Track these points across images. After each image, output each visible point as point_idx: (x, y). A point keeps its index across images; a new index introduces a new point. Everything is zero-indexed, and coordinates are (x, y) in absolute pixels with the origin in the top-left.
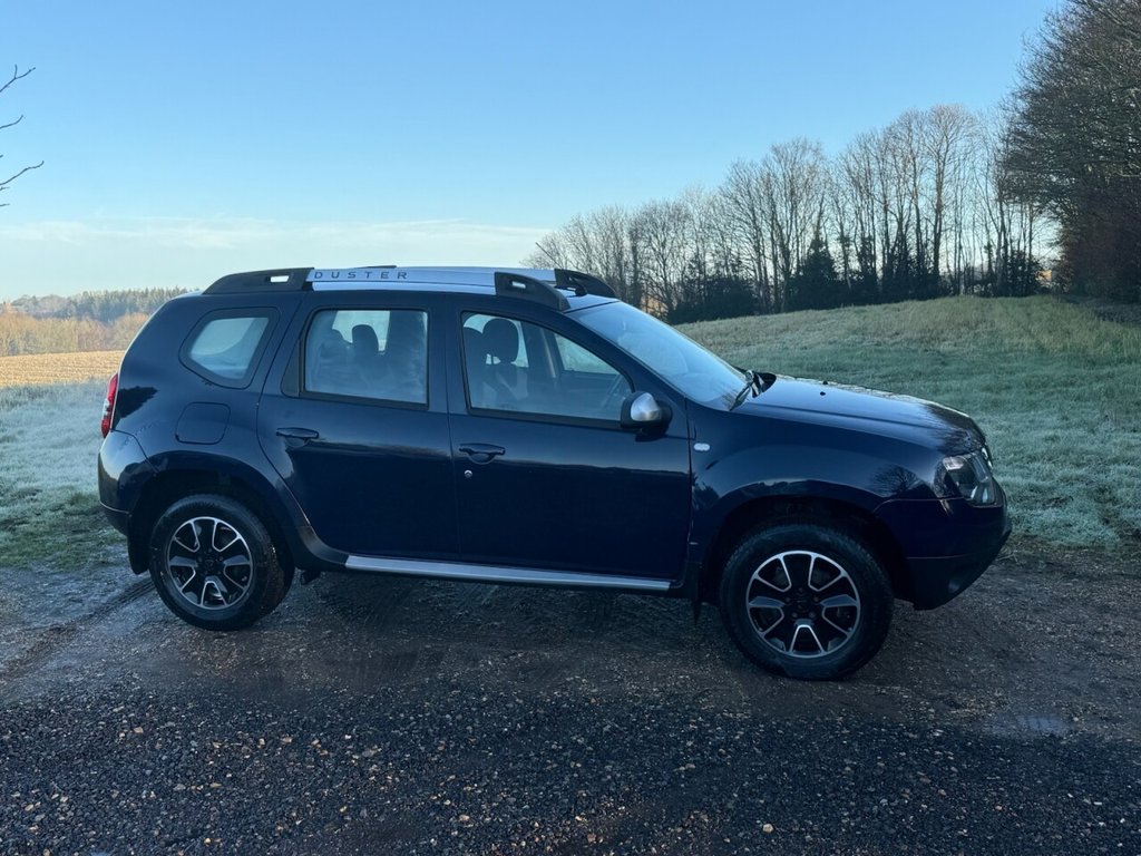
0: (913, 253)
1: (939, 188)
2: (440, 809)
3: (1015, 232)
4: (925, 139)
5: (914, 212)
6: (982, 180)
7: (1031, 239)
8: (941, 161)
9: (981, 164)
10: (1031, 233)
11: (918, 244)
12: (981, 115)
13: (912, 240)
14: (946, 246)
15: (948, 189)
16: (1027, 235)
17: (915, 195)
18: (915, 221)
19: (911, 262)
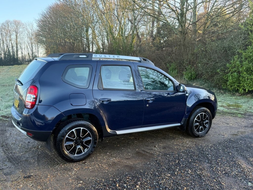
0: (12, 54)
1: (17, 39)
3: (34, 50)
4: (12, 28)
5: (11, 44)
6: (27, 38)
7: (38, 52)
8: (17, 33)
9: (26, 34)
10: (38, 51)
11: (12, 52)
12: (26, 24)
13: (11, 51)
14: (19, 53)
15: (18, 40)
16: (37, 52)
17: (10, 40)
18: (11, 46)
19: (12, 56)
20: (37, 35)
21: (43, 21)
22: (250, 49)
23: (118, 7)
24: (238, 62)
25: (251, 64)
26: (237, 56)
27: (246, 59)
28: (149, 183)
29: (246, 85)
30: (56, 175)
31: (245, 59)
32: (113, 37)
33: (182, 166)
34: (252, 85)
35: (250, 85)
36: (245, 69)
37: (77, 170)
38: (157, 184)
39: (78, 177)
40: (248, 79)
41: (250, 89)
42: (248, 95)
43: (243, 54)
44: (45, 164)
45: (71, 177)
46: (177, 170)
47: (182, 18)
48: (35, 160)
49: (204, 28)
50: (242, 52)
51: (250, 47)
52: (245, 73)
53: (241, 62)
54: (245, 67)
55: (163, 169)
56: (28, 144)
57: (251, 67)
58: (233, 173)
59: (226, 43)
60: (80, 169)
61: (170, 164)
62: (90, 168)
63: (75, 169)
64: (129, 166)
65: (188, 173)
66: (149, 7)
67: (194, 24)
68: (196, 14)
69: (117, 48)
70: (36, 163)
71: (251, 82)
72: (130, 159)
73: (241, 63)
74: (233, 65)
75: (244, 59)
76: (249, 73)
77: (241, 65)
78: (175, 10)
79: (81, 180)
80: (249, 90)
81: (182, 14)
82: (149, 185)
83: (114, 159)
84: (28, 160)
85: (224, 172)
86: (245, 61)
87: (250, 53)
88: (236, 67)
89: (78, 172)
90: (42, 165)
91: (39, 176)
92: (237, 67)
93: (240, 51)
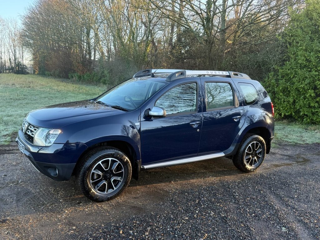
6: (8, 39)
9: (7, 34)
12: (7, 20)
16: (22, 57)
20: (23, 36)
21: (30, 18)
22: (288, 66)
23: (128, 5)
24: (273, 81)
25: (288, 83)
26: (272, 73)
27: (283, 77)
28: (162, 229)
29: (282, 109)
30: (41, 218)
31: (281, 78)
32: (122, 43)
33: (202, 206)
34: (289, 108)
35: (286, 109)
36: (282, 89)
37: (68, 212)
38: (171, 229)
39: (69, 222)
40: (284, 101)
41: (287, 114)
42: (284, 121)
43: (280, 71)
44: (27, 204)
45: (60, 221)
46: (197, 212)
47: (208, 24)
48: (12, 200)
49: (235, 37)
50: (279, 68)
51: (288, 62)
52: (281, 94)
53: (277, 80)
54: (281, 86)
55: (179, 211)
56: (4, 177)
57: (289, 87)
58: (264, 216)
59: (260, 57)
60: (72, 211)
61: (188, 204)
62: (87, 210)
63: (66, 212)
64: (137, 207)
65: (211, 216)
66: (168, 8)
67: (223, 31)
68: (225, 20)
69: (126, 57)
70: (14, 202)
71: (288, 105)
72: (138, 198)
73: (277, 82)
74: (268, 84)
75: (280, 76)
76: (285, 94)
77: (277, 84)
78: (200, 13)
79: (74, 225)
80: (285, 115)
81: (208, 19)
82: (161, 231)
83: (118, 199)
84: (3, 199)
85: (253, 215)
86: (282, 80)
87: (287, 70)
88: (270, 86)
89: (70, 215)
90: (22, 206)
91: (17, 220)
92: (272, 87)
93: (276, 67)
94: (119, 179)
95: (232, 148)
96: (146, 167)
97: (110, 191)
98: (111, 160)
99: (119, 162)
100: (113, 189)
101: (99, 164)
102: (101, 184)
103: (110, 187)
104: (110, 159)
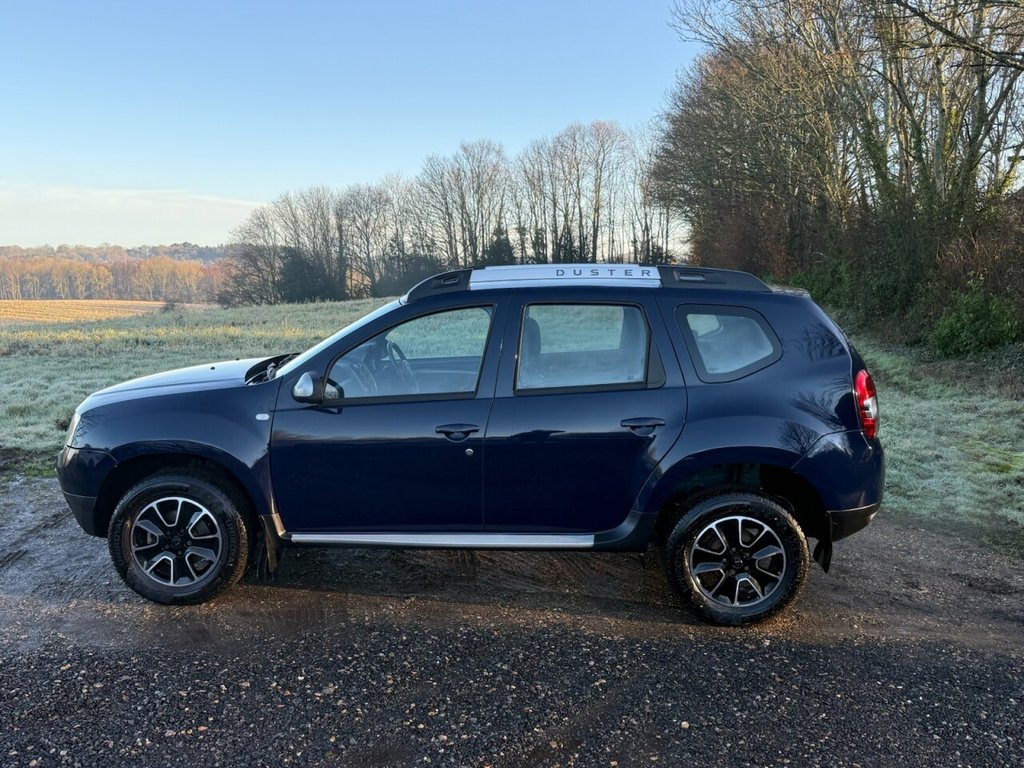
0: (577, 244)
1: (597, 191)
2: (418, 732)
3: (655, 230)
4: (587, 149)
5: (577, 210)
7: (667, 237)
8: (599, 168)
9: (630, 173)
10: (667, 232)
11: (580, 237)
12: (631, 131)
13: (576, 233)
14: (603, 239)
15: (604, 193)
16: (664, 234)
17: (578, 195)
18: (577, 216)
19: (575, 251)
94: (208, 555)
95: (628, 527)
96: (296, 537)
97: (184, 582)
98: (184, 503)
99: (205, 511)
100: (193, 579)
101: (152, 508)
102: (158, 560)
103: (182, 571)
104: (181, 500)
